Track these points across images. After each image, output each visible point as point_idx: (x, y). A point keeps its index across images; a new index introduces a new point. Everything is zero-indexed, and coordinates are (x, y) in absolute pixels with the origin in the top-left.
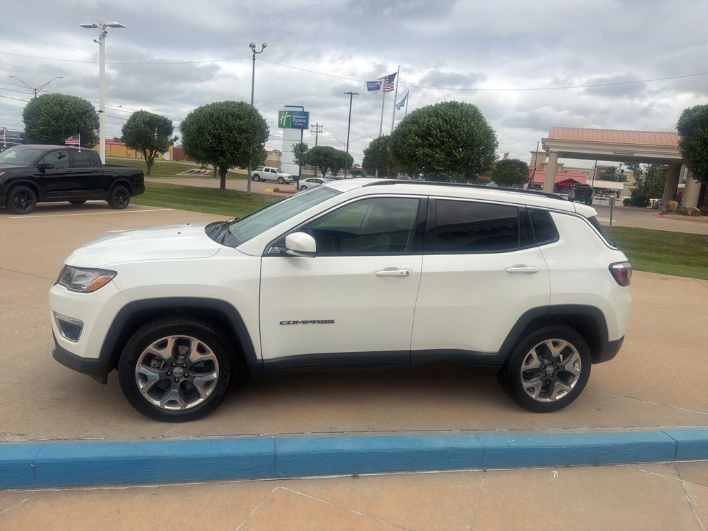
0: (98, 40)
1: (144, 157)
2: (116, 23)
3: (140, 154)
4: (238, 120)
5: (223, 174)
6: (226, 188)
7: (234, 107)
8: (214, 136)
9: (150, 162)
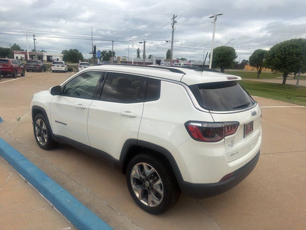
0: (213, 22)
1: (257, 70)
2: (220, 13)
3: (256, 69)
4: (296, 49)
5: (285, 76)
6: (286, 83)
7: (295, 42)
8: (281, 58)
9: (260, 72)
